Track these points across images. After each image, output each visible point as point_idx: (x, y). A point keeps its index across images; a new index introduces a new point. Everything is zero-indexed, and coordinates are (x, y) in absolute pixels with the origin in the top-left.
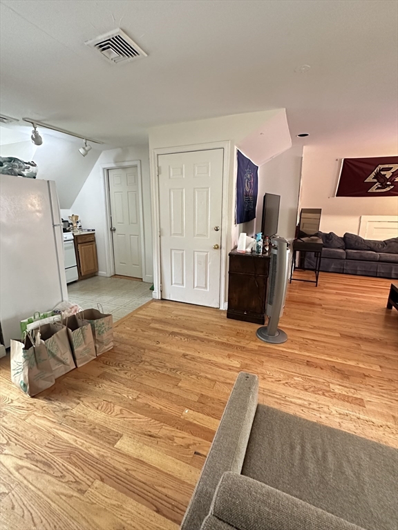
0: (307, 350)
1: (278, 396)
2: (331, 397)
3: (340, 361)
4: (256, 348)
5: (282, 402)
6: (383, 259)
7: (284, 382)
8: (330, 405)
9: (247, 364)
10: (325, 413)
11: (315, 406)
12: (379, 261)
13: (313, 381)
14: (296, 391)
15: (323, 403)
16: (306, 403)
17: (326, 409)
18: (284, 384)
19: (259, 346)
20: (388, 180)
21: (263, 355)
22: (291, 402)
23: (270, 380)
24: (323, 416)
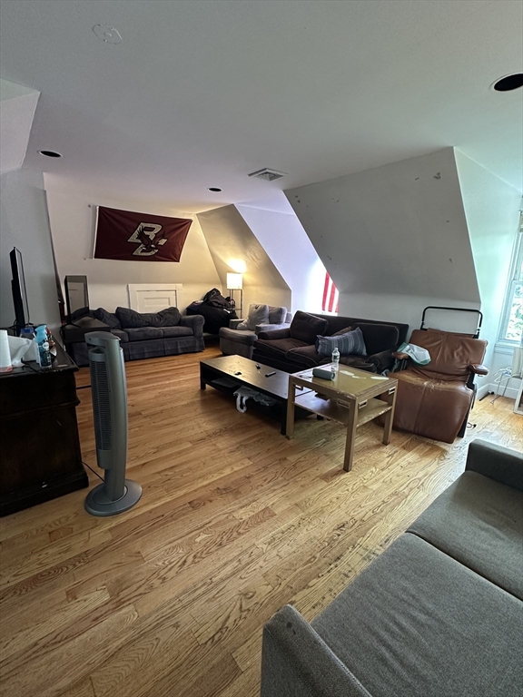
0: (177, 487)
1: (203, 589)
2: (247, 531)
3: (216, 477)
4: (109, 537)
5: (214, 592)
6: (168, 334)
7: (190, 559)
8: (254, 541)
9: (118, 581)
10: (259, 556)
11: (245, 559)
12: (164, 337)
13: (216, 525)
14: (213, 557)
15: (248, 545)
16: (235, 563)
17: (256, 552)
18: (193, 562)
19: (110, 530)
20: (152, 242)
21: (129, 541)
22: (223, 580)
23: (172, 573)
24: (261, 563)
